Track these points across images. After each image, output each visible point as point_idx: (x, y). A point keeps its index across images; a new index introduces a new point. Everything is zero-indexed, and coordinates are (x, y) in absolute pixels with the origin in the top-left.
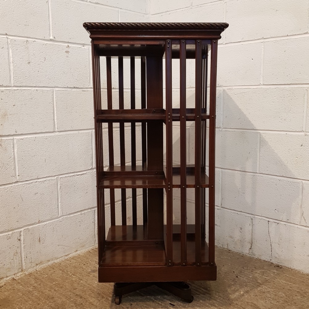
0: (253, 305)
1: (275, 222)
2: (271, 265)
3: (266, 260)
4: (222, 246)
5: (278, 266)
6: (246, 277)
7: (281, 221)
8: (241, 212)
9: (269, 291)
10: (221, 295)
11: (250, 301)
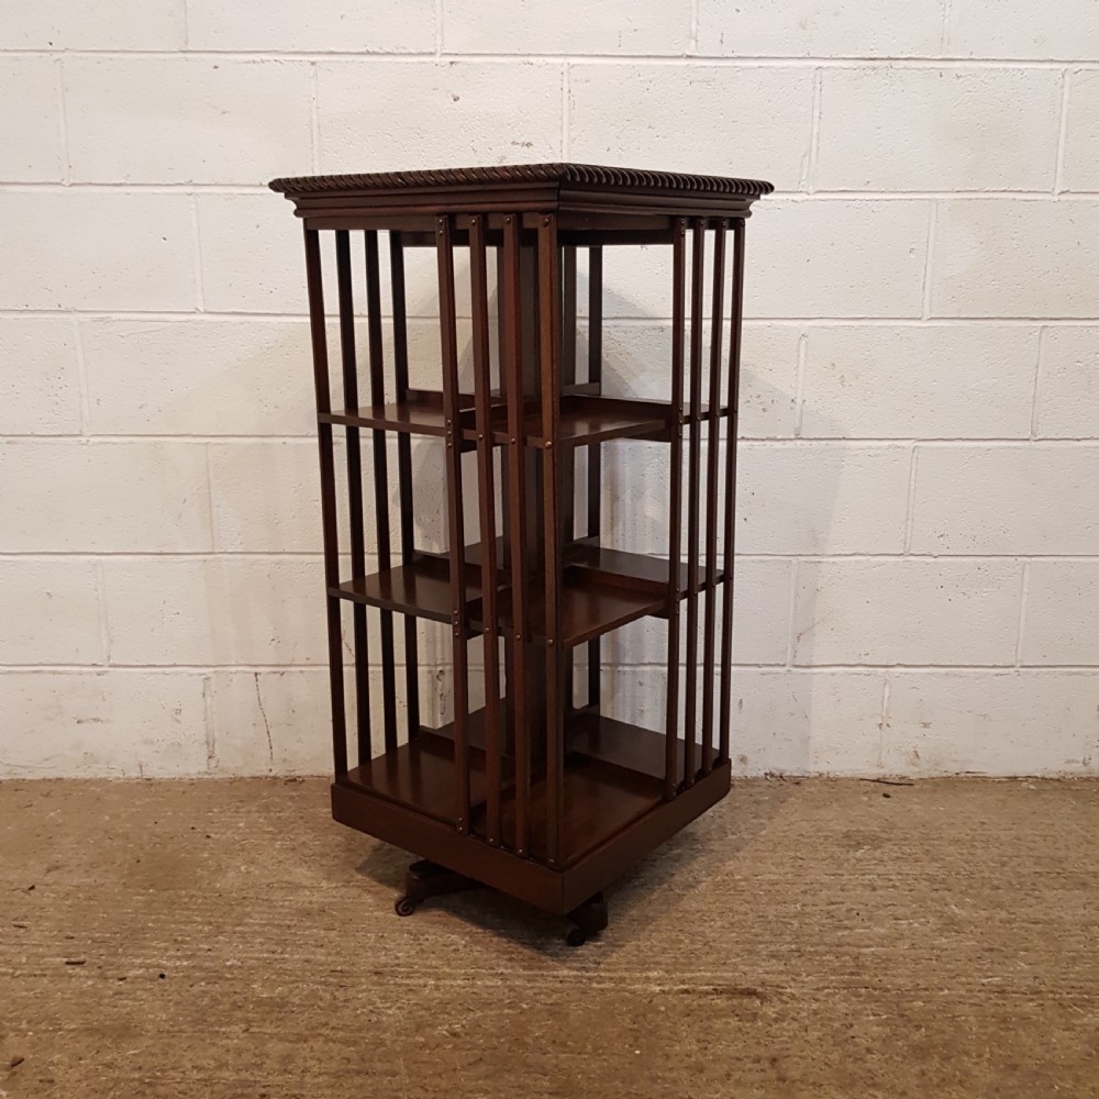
0: (284, 885)
1: (274, 673)
2: (275, 784)
3: (258, 774)
4: (121, 776)
5: (294, 780)
6: (230, 831)
7: (290, 665)
8: (175, 665)
9: (304, 842)
10: (194, 892)
11: (274, 880)
